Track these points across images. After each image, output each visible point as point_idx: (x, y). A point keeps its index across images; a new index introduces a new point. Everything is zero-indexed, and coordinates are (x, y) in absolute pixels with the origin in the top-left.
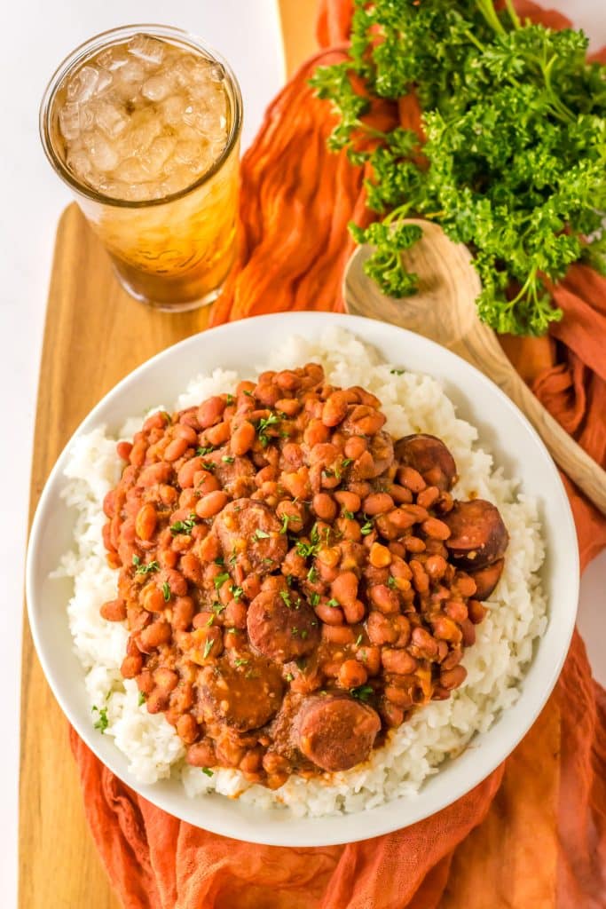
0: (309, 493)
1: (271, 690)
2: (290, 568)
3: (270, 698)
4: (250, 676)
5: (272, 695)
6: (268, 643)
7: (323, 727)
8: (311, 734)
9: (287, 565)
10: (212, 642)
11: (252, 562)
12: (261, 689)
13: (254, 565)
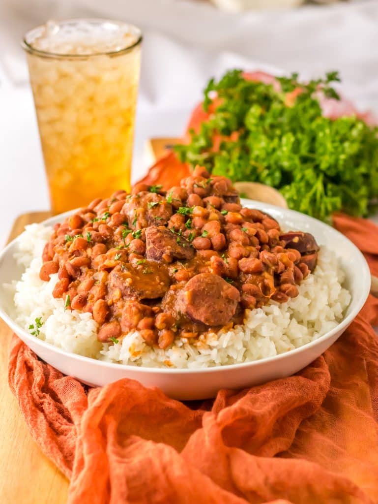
0: (186, 195)
1: (161, 281)
2: (174, 223)
3: (161, 285)
4: (147, 271)
5: (162, 283)
6: (160, 242)
7: (199, 286)
8: (191, 290)
9: (172, 222)
10: (120, 255)
11: (147, 221)
12: (154, 280)
13: (149, 223)
